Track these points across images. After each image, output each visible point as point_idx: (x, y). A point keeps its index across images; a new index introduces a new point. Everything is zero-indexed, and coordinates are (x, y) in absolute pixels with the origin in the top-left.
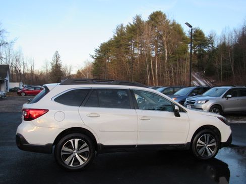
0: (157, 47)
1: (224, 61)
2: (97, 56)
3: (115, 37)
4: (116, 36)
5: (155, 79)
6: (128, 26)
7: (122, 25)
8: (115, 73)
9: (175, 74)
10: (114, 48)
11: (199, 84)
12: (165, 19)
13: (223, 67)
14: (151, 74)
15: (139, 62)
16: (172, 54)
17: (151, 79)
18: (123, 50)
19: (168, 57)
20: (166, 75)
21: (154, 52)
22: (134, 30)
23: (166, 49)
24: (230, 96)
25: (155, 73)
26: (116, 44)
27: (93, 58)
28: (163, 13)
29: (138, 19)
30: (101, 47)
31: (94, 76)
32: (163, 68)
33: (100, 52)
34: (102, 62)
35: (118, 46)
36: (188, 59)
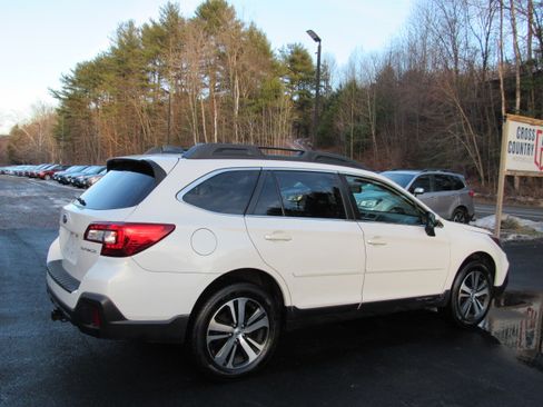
0: (214, 79)
1: (357, 119)
2: (67, 94)
3: (113, 48)
4: (117, 47)
6: (146, 26)
7: (131, 24)
8: (113, 135)
10: (112, 76)
12: (232, 17)
13: (354, 129)
15: (172, 113)
16: (250, 98)
18: (133, 81)
19: (241, 104)
21: (207, 91)
22: (162, 38)
23: (237, 86)
24: (421, 190)
25: (212, 138)
26: (117, 67)
27: (58, 97)
28: (230, 5)
29: (172, 13)
30: (77, 72)
31: (58, 140)
32: (230, 126)
33: (74, 83)
34: (79, 107)
35: (123, 72)
36: (284, 109)
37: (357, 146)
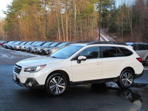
0: (67, 5)
1: (125, 20)
2: (9, 12)
5: (65, 34)
8: (27, 28)
9: (83, 30)
10: (26, 5)
11: (104, 39)
13: (123, 25)
14: (61, 30)
15: (50, 19)
16: (81, 13)
17: (62, 35)
18: (34, 6)
19: (77, 15)
20: (75, 31)
21: (64, 10)
23: (75, 8)
25: (65, 30)
27: (5, 14)
30: (13, 3)
31: (6, 31)
32: (73, 25)
33: (12, 8)
34: (14, 17)
35: (30, 3)
36: (94, 18)
37: (124, 32)
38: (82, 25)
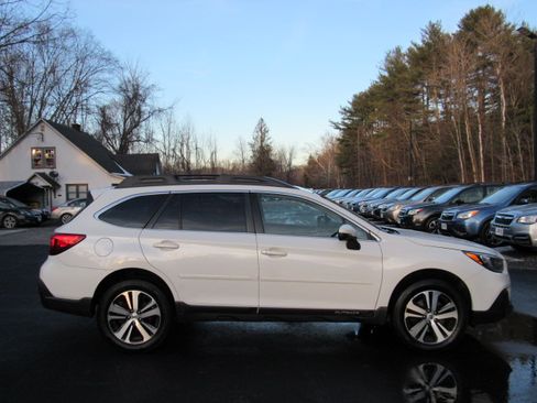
2: (345, 124)
3: (382, 77)
4: (386, 74)
5: (478, 167)
6: (410, 50)
7: (398, 50)
8: (386, 160)
9: (526, 153)
10: (380, 103)
12: (500, 23)
14: (468, 159)
15: (438, 132)
16: (520, 106)
17: (468, 167)
19: (508, 113)
20: (504, 159)
21: (477, 104)
22: (424, 59)
25: (477, 154)
26: (385, 94)
27: (338, 128)
28: (497, 10)
29: (434, 31)
30: (354, 103)
31: (341, 167)
33: (352, 114)
35: (391, 97)
38: (523, 140)
